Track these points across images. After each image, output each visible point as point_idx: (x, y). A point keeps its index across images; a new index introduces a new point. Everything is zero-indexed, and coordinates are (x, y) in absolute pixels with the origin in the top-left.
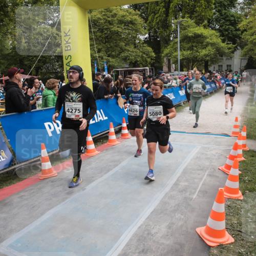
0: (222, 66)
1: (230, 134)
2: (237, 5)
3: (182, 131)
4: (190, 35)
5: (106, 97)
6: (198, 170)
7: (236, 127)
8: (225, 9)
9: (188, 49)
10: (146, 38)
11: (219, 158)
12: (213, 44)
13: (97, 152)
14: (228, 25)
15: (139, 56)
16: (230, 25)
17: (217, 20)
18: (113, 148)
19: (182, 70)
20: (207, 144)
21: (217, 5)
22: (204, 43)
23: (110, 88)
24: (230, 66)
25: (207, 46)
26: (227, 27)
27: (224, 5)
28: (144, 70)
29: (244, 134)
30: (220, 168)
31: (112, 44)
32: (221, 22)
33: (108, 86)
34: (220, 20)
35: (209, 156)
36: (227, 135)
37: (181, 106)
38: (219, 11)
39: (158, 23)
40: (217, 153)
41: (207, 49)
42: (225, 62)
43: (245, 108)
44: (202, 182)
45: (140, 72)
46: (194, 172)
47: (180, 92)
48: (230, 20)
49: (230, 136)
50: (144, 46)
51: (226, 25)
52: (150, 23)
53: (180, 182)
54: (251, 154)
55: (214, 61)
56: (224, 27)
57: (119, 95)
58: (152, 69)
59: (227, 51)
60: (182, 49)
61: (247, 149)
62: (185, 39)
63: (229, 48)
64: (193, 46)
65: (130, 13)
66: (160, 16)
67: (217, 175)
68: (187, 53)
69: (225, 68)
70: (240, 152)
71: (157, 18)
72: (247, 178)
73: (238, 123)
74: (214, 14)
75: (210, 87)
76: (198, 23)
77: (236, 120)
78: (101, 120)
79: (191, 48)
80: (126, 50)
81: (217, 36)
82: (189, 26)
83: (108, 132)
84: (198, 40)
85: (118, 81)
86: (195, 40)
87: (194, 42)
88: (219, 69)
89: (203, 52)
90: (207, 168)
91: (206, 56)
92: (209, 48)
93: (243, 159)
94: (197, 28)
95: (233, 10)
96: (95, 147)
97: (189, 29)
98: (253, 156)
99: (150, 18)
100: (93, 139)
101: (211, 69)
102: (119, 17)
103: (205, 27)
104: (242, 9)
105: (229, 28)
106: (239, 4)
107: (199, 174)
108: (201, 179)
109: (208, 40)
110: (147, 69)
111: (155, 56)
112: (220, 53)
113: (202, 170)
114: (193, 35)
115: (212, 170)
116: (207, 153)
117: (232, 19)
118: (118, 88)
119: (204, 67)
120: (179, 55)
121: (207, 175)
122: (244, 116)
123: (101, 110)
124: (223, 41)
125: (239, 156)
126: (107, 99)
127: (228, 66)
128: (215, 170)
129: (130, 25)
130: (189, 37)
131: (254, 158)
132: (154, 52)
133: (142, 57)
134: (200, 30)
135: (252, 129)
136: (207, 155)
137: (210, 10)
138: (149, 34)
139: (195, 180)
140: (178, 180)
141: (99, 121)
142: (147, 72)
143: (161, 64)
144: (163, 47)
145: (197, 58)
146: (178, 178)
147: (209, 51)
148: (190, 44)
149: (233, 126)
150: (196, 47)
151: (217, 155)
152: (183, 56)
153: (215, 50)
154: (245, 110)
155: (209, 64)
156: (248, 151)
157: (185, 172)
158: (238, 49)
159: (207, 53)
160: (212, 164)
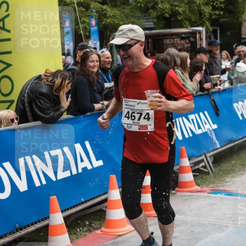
28: (194, 34)
45: (183, 38)
58: (215, 32)
78: (85, 169)
96: (72, 241)
100: (65, 219)
110: (200, 32)
123: (87, 143)
141: (80, 171)
142: (201, 39)
143: (238, 18)
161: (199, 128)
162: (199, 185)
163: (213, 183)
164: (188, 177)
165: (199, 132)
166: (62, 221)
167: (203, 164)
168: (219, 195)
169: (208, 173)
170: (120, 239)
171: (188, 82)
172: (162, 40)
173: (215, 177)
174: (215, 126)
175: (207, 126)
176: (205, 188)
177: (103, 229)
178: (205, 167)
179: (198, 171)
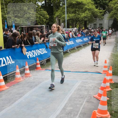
0: (96, 24)
1: (102, 72)
3: (68, 70)
4: (74, 2)
5: (13, 46)
6: (79, 98)
7: (105, 67)
9: (72, 13)
10: (43, 4)
11: (94, 89)
12: (89, 10)
13: (7, 87)
15: (38, 17)
18: (18, 84)
19: (68, 27)
20: (85, 79)
22: (84, 9)
23: (17, 40)
24: (102, 24)
25: (85, 10)
28: (42, 27)
29: (111, 72)
30: (95, 96)
33: (15, 39)
35: (87, 88)
36: (99, 73)
37: (68, 53)
40: (92, 86)
41: (86, 12)
42: (98, 22)
44: (82, 106)
45: (39, 28)
46: (76, 99)
47: (67, 43)
49: (101, 74)
53: (67, 107)
54: (116, 86)
55: (91, 21)
57: (23, 45)
58: (48, 27)
59: (99, 14)
60: (68, 12)
61: (113, 82)
62: (70, 5)
63: (101, 13)
64: (76, 10)
67: (93, 101)
68: (72, 15)
69: (98, 26)
70: (108, 84)
73: (107, 65)
75: (88, 39)
77: (106, 62)
79: (74, 12)
81: (92, 4)
83: (15, 73)
84: (79, 6)
85: (22, 35)
86: (77, 6)
87: (77, 8)
88: (94, 27)
89: (83, 15)
90: (86, 97)
91: (85, 17)
92: (87, 12)
93: (110, 89)
100: (4, 78)
101: (88, 26)
107: (80, 101)
108: (82, 104)
109: (86, 6)
110: (44, 27)
111: (49, 17)
112: (94, 16)
113: (82, 98)
114: (76, 3)
115: (90, 98)
116: (86, 86)
118: (22, 40)
119: (84, 25)
120: (66, 16)
121: (86, 101)
122: (111, 59)
123: (10, 56)
124: (97, 7)
125: (107, 87)
126: (14, 48)
127: (100, 24)
128: (91, 98)
130: (73, 4)
132: (48, 14)
133: (40, 18)
135: (116, 68)
136: (85, 87)
138: (45, 2)
139: (78, 105)
140: (65, 106)
141: (8, 64)
142: (44, 28)
144: (55, 11)
145: (79, 19)
146: (65, 105)
147: (87, 14)
148: (74, 9)
149: (103, 66)
150: (78, 11)
151: (93, 87)
152: (69, 18)
153: (91, 13)
154: (111, 55)
155: (87, 23)
156: (113, 83)
157: (70, 100)
158: (107, 13)
159: (85, 15)
160: (89, 93)
161: (42, 52)
162: (42, 68)
163: (46, 67)
164: (39, 66)
165: (42, 54)
166: (3, 78)
167: (43, 62)
168: (47, 71)
169: (45, 65)
170: (19, 83)
171: (40, 40)
172: (33, 28)
173: (46, 66)
174: (47, 52)
175: (44, 52)
176: (44, 69)
177: (15, 80)
178: (44, 63)
179: (42, 64)
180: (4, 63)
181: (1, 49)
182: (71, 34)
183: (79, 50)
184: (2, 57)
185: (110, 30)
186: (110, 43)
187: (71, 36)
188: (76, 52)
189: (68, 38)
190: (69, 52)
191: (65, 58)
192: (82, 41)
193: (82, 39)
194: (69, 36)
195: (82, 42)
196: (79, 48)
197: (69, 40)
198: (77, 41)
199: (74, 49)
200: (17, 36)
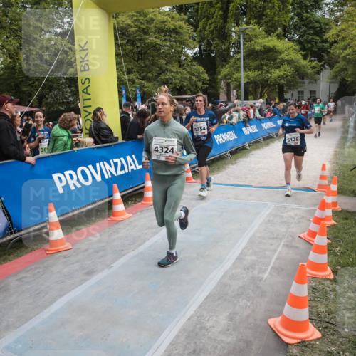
0: (302, 92)
1: (315, 187)
2: (324, 6)
4: (258, 48)
5: (139, 137)
6: (270, 238)
7: (322, 178)
8: (307, 12)
9: (255, 69)
10: (195, 54)
11: (299, 222)
12: (290, 62)
13: (127, 215)
14: (312, 35)
15: (186, 78)
16: (314, 34)
17: (296, 28)
19: (246, 98)
20: (281, 202)
21: (296, 6)
22: (278, 61)
24: (315, 92)
25: (282, 64)
26: (310, 37)
27: (306, 5)
29: (334, 188)
30: (301, 235)
31: (147, 62)
32: (301, 30)
34: (300, 28)
35: (285, 219)
36: (310, 189)
37: (246, 149)
38: (298, 15)
39: (212, 32)
40: (296, 215)
41: (282, 68)
42: (307, 87)
43: (336, 151)
44: (276, 255)
45: (188, 101)
46: (264, 241)
47: (244, 129)
48: (314, 28)
49: (314, 191)
50: (192, 65)
51: (309, 34)
52: (201, 31)
53: (245, 256)
54: (345, 216)
55: (291, 85)
56: (305, 38)
59: (310, 71)
60: (247, 68)
61: (339, 208)
62: (252, 54)
63: (313, 68)
64: (262, 64)
65: (173, 18)
66: (215, 22)
67: (298, 245)
68: (253, 74)
70: (329, 212)
71: (211, 24)
72: (338, 249)
73: (326, 173)
74: (292, 18)
76: (269, 32)
77: (324, 168)
78: (132, 170)
79: (259, 68)
80: (167, 70)
81: (295, 50)
82: (256, 36)
83: (143, 187)
84: (268, 55)
86: (265, 56)
87: (264, 59)
88: (299, 97)
89: (277, 73)
90: (283, 236)
91: (281, 78)
92: (285, 66)
93: (333, 222)
94: (267, 39)
95: (318, 14)
96: (126, 208)
97: (257, 41)
98: (347, 219)
99: (201, 25)
100: (122, 197)
101: (287, 96)
102: (157, 24)
103: (279, 37)
104: (331, 11)
105: (312, 38)
106: (327, 5)
107: (271, 245)
108: (275, 251)
109: (283, 56)
111: (208, 78)
112: (300, 74)
113: (276, 238)
114: (263, 49)
115: (291, 238)
117: (317, 25)
119: (277, 95)
120: (243, 77)
121: (284, 245)
122: (334, 163)
123: (133, 156)
124: (305, 57)
125: (326, 219)
127: (311, 92)
128: (294, 238)
129: (173, 35)
130: (257, 52)
131: (347, 221)
132: (207, 73)
133: (190, 80)
134: (272, 42)
135: (345, 181)
136: (282, 217)
137: (286, 13)
138: (200, 48)
139: (267, 253)
140: (241, 253)
141: (130, 171)
143: (217, 91)
144: (220, 66)
145: (267, 81)
146: (243, 250)
147: (285, 71)
148: (258, 62)
149: (319, 177)
150: (266, 65)
151: (297, 218)
152: (249, 79)
153: (292, 69)
154: (335, 155)
155: (285, 89)
156: (340, 212)
157: (251, 242)
158: (325, 69)
159: (282, 73)
160: (290, 230)
162: (195, 179)
164: (189, 175)
166: (120, 197)
176: (197, 181)
179: (194, 171)
180: (123, 168)
181: (117, 142)
182: (251, 111)
183: (267, 144)
184: (119, 158)
185: (330, 104)
186: (333, 130)
187: (252, 117)
188: (262, 147)
189: (247, 119)
190: (248, 148)
191: (240, 160)
192: (274, 126)
193: (275, 122)
194: (248, 116)
195: (273, 128)
196: (268, 141)
197: (248, 125)
198: (263, 125)
199: (258, 142)
200: (147, 117)
